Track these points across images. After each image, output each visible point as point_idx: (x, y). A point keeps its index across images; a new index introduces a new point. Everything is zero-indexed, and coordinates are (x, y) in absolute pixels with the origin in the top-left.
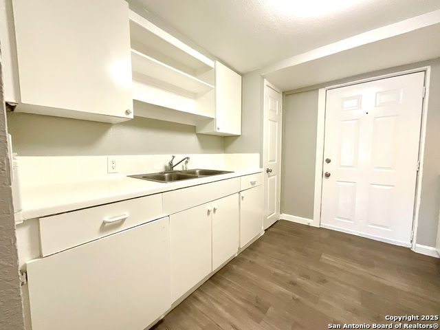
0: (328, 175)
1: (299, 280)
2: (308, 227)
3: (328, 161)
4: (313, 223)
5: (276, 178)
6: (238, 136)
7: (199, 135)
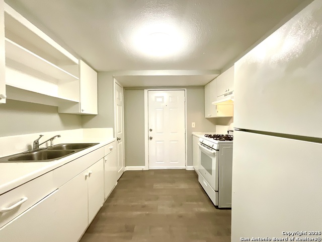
0: (151, 138)
1: (146, 203)
2: (143, 171)
3: (151, 130)
4: (145, 168)
5: (122, 143)
6: (95, 115)
7: (61, 114)
